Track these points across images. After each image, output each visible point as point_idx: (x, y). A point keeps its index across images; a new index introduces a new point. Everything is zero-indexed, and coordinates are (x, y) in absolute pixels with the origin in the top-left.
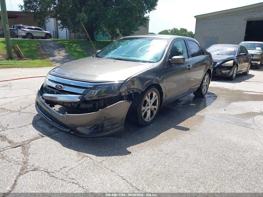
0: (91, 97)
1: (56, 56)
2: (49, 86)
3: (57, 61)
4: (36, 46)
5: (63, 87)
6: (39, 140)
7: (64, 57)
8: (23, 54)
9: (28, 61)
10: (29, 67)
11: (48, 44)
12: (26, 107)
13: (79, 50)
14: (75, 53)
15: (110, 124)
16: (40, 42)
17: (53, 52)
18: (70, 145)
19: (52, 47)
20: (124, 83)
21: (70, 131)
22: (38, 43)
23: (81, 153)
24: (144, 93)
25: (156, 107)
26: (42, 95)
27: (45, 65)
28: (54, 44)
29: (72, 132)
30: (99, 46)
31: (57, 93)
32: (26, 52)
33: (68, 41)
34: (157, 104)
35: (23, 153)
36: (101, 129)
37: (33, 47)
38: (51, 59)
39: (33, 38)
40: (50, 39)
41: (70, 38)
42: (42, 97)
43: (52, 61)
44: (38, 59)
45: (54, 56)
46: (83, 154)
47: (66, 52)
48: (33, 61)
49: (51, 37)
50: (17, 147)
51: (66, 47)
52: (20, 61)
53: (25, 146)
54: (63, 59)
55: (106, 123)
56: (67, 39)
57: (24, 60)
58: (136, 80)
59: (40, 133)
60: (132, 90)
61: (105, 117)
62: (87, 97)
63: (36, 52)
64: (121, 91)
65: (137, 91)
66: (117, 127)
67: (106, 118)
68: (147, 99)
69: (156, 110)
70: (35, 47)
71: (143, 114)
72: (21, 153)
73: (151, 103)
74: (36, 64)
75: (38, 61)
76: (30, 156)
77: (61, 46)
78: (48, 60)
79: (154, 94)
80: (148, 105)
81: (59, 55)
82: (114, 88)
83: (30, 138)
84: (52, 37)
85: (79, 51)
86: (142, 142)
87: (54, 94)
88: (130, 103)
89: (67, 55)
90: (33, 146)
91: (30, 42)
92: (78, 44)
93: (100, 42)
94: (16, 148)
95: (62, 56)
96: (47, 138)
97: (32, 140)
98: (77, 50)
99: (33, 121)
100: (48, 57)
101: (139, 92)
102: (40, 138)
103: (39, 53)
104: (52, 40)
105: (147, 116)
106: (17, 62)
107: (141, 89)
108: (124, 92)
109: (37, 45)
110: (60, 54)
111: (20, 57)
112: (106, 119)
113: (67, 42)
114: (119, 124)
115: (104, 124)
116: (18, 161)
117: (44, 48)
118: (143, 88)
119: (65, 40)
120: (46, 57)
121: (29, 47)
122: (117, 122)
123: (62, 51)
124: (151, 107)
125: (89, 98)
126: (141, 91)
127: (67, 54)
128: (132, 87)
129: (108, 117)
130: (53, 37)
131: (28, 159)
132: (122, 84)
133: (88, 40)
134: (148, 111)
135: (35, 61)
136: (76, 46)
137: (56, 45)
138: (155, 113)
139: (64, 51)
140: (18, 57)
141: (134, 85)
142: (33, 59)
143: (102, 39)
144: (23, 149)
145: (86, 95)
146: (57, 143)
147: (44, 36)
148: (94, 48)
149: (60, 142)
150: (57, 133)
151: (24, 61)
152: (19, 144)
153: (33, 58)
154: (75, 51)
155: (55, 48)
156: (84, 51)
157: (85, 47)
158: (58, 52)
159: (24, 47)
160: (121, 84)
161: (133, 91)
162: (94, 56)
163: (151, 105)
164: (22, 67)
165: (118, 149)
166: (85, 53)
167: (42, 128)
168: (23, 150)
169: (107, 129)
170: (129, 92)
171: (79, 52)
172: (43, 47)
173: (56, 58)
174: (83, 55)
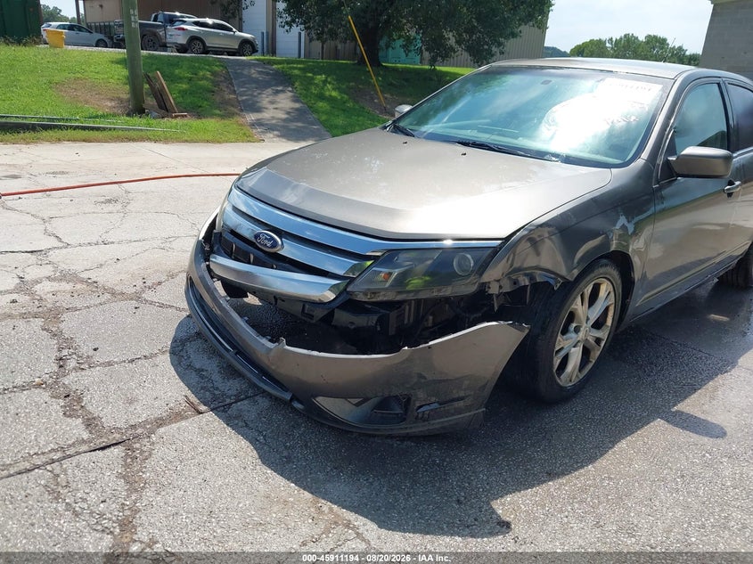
0: (374, 293)
1: (266, 108)
2: (233, 233)
3: (267, 124)
4: (212, 77)
5: (280, 242)
6: (184, 423)
7: (288, 113)
8: (174, 99)
9: (185, 121)
10: (186, 141)
11: (245, 72)
12: (160, 283)
13: (334, 94)
14: (321, 104)
15: (433, 399)
16: (224, 64)
17: (255, 96)
18: (289, 459)
19: (256, 81)
20: (500, 247)
21: (291, 400)
22: (216, 68)
23: (326, 505)
24: (569, 288)
25: (603, 334)
26: (209, 260)
27: (232, 136)
28: (260, 73)
29: (297, 405)
30: (391, 84)
31: (258, 262)
32: (183, 93)
33: (302, 66)
34: (609, 321)
35: (124, 477)
36: (399, 411)
37: (202, 79)
38: (252, 117)
39: (207, 52)
40: (249, 58)
41: (308, 55)
42: (208, 266)
43: (253, 125)
44: (212, 115)
45: (259, 110)
46: (331, 509)
47: (296, 100)
48: (199, 122)
49: (254, 51)
50: (109, 446)
51: (297, 84)
52: (162, 121)
53: (138, 445)
54: (284, 120)
55: (421, 394)
56: (299, 56)
57: (176, 117)
58: (549, 238)
59: (189, 393)
60: (526, 275)
61: (421, 376)
62: (359, 290)
63: (209, 95)
64: (486, 278)
65: (546, 279)
66: (459, 411)
67: (425, 378)
68: (578, 306)
69: (602, 345)
70: (207, 79)
71: (557, 362)
72: (120, 476)
73: (588, 319)
74: (205, 130)
75: (211, 124)
76: (149, 493)
77: (282, 79)
78: (241, 120)
79: (605, 288)
80: (577, 330)
81: (275, 106)
82: (459, 265)
83: (157, 413)
84: (257, 51)
85: (330, 96)
86: (552, 475)
87: (249, 263)
88: (521, 329)
89: (297, 109)
90: (164, 449)
91: (197, 65)
92: (329, 76)
93: (395, 70)
94: (107, 452)
95: (281, 109)
96: (210, 419)
97: (160, 422)
98: (327, 93)
99: (175, 341)
100: (242, 110)
101: (552, 282)
102: (186, 418)
103: (217, 99)
104: (257, 60)
105: (570, 368)
106: (153, 122)
107: (563, 272)
108: (498, 281)
109: (214, 74)
110: (279, 105)
111: (165, 109)
112: (423, 381)
113: (300, 69)
114: (468, 402)
115: (413, 398)
116: (101, 515)
117: (231, 84)
118: (570, 270)
119: (293, 62)
120: (236, 110)
121: (190, 79)
122: (462, 394)
123: (281, 96)
124: (586, 333)
125: (366, 294)
126: (562, 277)
127: (297, 105)
128: (531, 261)
129: (430, 377)
130: (260, 50)
131: (138, 511)
132: (495, 250)
133: (359, 64)
134: (573, 349)
135: (204, 120)
136: (325, 82)
137: (268, 74)
138: (596, 354)
139: (290, 94)
140: (161, 107)
141: (538, 254)
142: (199, 116)
143: (399, 62)
144: (129, 460)
145: (357, 282)
146: (244, 443)
147: (237, 47)
148: (375, 90)
149: (253, 442)
150: (247, 398)
151: (174, 121)
152: (117, 436)
153: (198, 112)
154: (321, 97)
155: (263, 85)
156: (346, 96)
157: (351, 84)
158: (271, 98)
159: (180, 79)
160: (489, 251)
161: (531, 277)
162: (385, 128)
163: (586, 327)
164: (166, 139)
165: (459, 502)
166: (350, 104)
167: (199, 371)
168: (126, 466)
169: (420, 416)
170: (515, 283)
171: (331, 100)
172: (228, 80)
173: (266, 115)
174: (344, 110)
